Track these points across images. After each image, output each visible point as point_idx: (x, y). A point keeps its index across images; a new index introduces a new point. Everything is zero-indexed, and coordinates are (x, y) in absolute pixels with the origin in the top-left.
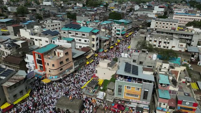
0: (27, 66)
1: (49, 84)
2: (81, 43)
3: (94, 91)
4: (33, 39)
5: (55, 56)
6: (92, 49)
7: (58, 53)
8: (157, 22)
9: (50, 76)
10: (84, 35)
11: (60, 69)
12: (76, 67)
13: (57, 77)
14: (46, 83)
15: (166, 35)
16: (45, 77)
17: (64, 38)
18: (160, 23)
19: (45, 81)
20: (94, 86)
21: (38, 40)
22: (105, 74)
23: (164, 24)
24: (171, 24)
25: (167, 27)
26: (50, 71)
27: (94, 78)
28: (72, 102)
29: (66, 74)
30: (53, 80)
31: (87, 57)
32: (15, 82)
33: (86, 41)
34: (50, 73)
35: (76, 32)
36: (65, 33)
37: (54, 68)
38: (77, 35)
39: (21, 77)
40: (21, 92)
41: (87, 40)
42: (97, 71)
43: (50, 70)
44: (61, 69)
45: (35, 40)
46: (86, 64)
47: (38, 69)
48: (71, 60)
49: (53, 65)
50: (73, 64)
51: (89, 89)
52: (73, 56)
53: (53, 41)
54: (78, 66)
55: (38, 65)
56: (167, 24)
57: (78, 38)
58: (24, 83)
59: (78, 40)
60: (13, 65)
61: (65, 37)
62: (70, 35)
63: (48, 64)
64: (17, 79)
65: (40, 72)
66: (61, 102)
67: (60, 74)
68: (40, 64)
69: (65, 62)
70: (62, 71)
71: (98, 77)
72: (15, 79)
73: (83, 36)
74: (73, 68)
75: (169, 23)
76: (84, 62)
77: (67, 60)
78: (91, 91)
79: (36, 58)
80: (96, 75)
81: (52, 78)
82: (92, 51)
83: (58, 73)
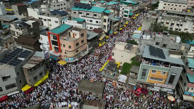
0: (41, 47)
1: (65, 66)
2: (92, 24)
3: (114, 74)
4: (42, 19)
5: (70, 38)
6: (104, 31)
7: (74, 34)
8: (165, 3)
9: (65, 57)
10: (96, 15)
11: (76, 50)
12: (90, 49)
13: (73, 59)
14: (62, 65)
15: (178, 17)
16: (60, 58)
17: (74, 18)
18: (169, 5)
19: (61, 63)
20: (114, 69)
21: (47, 20)
23: (173, 5)
24: (180, 6)
25: (175, 9)
26: (66, 53)
27: (110, 61)
28: (94, 85)
29: (82, 56)
30: (69, 62)
31: (100, 39)
32: (35, 63)
33: (97, 22)
34: (66, 54)
35: (87, 13)
36: (75, 13)
37: (70, 50)
38: (88, 16)
39: (40, 58)
40: (41, 74)
41: (99, 21)
42: (113, 53)
43: (66, 51)
44: (77, 51)
45: (44, 20)
46: (99, 45)
47: (52, 51)
48: (85, 41)
49: (70, 47)
50: (87, 46)
51: (108, 72)
52: (87, 38)
53: (62, 21)
54: (92, 48)
55: (53, 46)
56: (176, 6)
57: (89, 19)
58: (43, 65)
59: (89, 21)
60: (27, 46)
61: (75, 17)
62: (80, 15)
63: (64, 46)
64: (37, 61)
65: (55, 54)
66: (83, 85)
67: (76, 55)
68: (55, 45)
69: (80, 44)
71: (114, 60)
72: (34, 61)
73: (95, 17)
74: (88, 50)
75: (178, 5)
76: (97, 44)
77: (82, 41)
78: (111, 74)
79: (51, 39)
80: (113, 57)
81: (68, 60)
82: (103, 33)
83: (74, 55)
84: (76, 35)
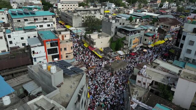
3: (113, 53)
7: (63, 36)
8: (63, 4)
10: (46, 19)
17: (19, 28)
18: (66, 5)
22: (102, 42)
23: (68, 5)
24: (74, 5)
25: (71, 8)
26: (67, 57)
27: (95, 50)
28: (119, 63)
33: (49, 25)
35: (35, 18)
36: (19, 21)
37: (72, 51)
38: (36, 21)
41: (50, 24)
55: (50, 56)
56: (71, 5)
57: (39, 25)
59: (39, 26)
61: (21, 26)
62: (26, 22)
63: (65, 49)
71: (97, 48)
73: (45, 21)
75: (72, 5)
79: (47, 48)
84: (65, 36)
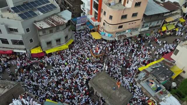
3: (158, 86)
5: (119, 5)
9: (102, 30)
11: (118, 25)
12: (143, 30)
13: (110, 35)
14: (95, 39)
16: (96, 29)
19: (95, 36)
20: (163, 79)
26: (104, 24)
27: (166, 60)
29: (126, 36)
30: (104, 38)
31: (168, 20)
32: (52, 25)
34: (104, 26)
37: (110, 22)
39: (63, 20)
40: (58, 41)
42: (178, 51)
43: (105, 22)
44: (121, 27)
46: (161, 29)
47: (92, 16)
48: (140, 16)
49: (111, 17)
50: (141, 24)
52: (145, 12)
54: (147, 29)
58: (63, 30)
63: (105, 13)
64: (56, 22)
65: (92, 21)
67: (117, 33)
68: (96, 9)
69: (129, 18)
70: (121, 29)
71: (174, 62)
72: (53, 21)
74: (139, 30)
76: (159, 26)
77: (134, 15)
78: (153, 85)
80: (173, 56)
81: (105, 35)
83: (114, 31)
84: (128, 3)
